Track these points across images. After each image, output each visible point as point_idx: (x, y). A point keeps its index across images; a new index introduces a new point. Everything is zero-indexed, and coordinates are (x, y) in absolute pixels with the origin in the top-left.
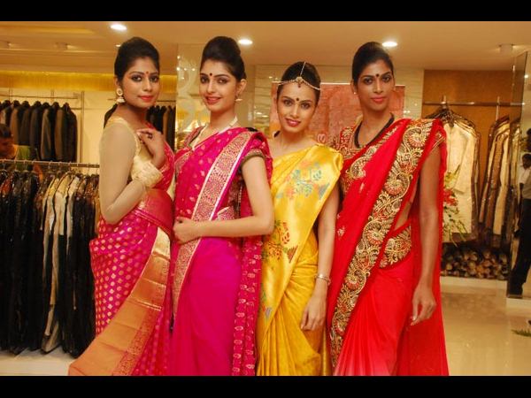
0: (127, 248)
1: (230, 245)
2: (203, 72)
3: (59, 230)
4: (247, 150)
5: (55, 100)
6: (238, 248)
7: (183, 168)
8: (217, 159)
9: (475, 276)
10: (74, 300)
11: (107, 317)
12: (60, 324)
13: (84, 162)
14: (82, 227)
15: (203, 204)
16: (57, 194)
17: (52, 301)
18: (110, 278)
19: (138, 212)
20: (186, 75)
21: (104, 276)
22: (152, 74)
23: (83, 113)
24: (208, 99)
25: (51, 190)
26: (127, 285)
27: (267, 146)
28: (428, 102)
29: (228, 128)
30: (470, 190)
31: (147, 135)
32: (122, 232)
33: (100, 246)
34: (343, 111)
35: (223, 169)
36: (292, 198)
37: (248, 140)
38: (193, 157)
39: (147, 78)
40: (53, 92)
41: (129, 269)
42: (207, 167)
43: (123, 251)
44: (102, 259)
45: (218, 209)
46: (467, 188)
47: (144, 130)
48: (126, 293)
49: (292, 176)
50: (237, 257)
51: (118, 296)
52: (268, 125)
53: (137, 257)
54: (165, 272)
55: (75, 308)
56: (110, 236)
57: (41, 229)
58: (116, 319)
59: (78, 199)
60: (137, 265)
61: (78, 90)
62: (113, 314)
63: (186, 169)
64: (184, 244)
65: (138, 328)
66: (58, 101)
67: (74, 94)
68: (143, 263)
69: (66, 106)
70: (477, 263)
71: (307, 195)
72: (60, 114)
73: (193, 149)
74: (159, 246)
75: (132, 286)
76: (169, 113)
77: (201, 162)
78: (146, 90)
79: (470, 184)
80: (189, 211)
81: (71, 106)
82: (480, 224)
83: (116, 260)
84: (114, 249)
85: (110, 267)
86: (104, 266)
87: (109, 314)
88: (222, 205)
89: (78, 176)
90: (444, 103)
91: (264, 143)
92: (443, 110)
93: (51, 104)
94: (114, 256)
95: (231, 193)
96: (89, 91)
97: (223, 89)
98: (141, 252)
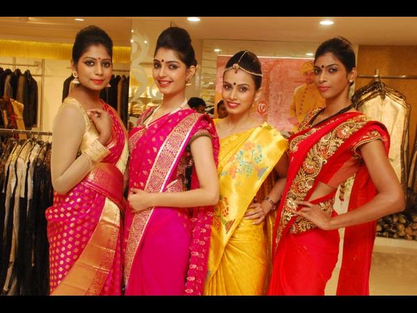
0: (76, 217)
1: (179, 215)
2: (156, 58)
3: (20, 193)
4: (195, 130)
5: (17, 67)
6: (186, 217)
7: (137, 144)
8: (168, 138)
9: (403, 237)
10: (33, 257)
11: (58, 279)
12: (18, 279)
13: (44, 130)
14: (42, 191)
15: (155, 178)
16: (19, 160)
17: (12, 258)
18: (61, 243)
19: (87, 183)
20: (139, 48)
21: (56, 242)
22: (103, 60)
23: (43, 81)
24: (160, 81)
25: (13, 156)
26: (76, 250)
27: (214, 127)
28: (361, 75)
29: (179, 109)
30: (399, 157)
31: (96, 115)
32: (72, 202)
33: (53, 214)
34: (282, 82)
35: (173, 146)
36: (234, 177)
37: (196, 121)
38: (146, 134)
39: (99, 64)
40: (15, 59)
41: (78, 236)
42: (159, 144)
43: (73, 219)
44: (55, 226)
45: (168, 182)
46: (397, 156)
47: (94, 110)
48: (75, 257)
49: (236, 156)
50: (185, 226)
51: (68, 260)
52: (214, 94)
53: (86, 225)
54: (114, 239)
55: (33, 265)
56: (62, 206)
57: (3, 191)
58: (66, 282)
59: (38, 164)
60: (85, 232)
61: (39, 57)
62: (64, 276)
63: (140, 144)
64: (137, 213)
65: (86, 290)
66: (20, 68)
67: (35, 62)
68: (91, 230)
69: (27, 73)
70: (406, 225)
71: (248, 176)
72: (21, 80)
73: (147, 127)
74: (107, 215)
75: (81, 250)
76: (123, 82)
77: (154, 139)
78: (97, 74)
79: (399, 152)
80: (142, 184)
81: (32, 73)
82: (408, 189)
83: (66, 227)
84: (65, 217)
85: (61, 234)
86: (56, 232)
87: (60, 276)
88: (172, 178)
89: (39, 143)
90: (376, 76)
91: (210, 125)
92: (376, 83)
93: (12, 71)
94: (65, 224)
95: (179, 168)
96: (49, 59)
97: (174, 74)
98: (89, 221)
